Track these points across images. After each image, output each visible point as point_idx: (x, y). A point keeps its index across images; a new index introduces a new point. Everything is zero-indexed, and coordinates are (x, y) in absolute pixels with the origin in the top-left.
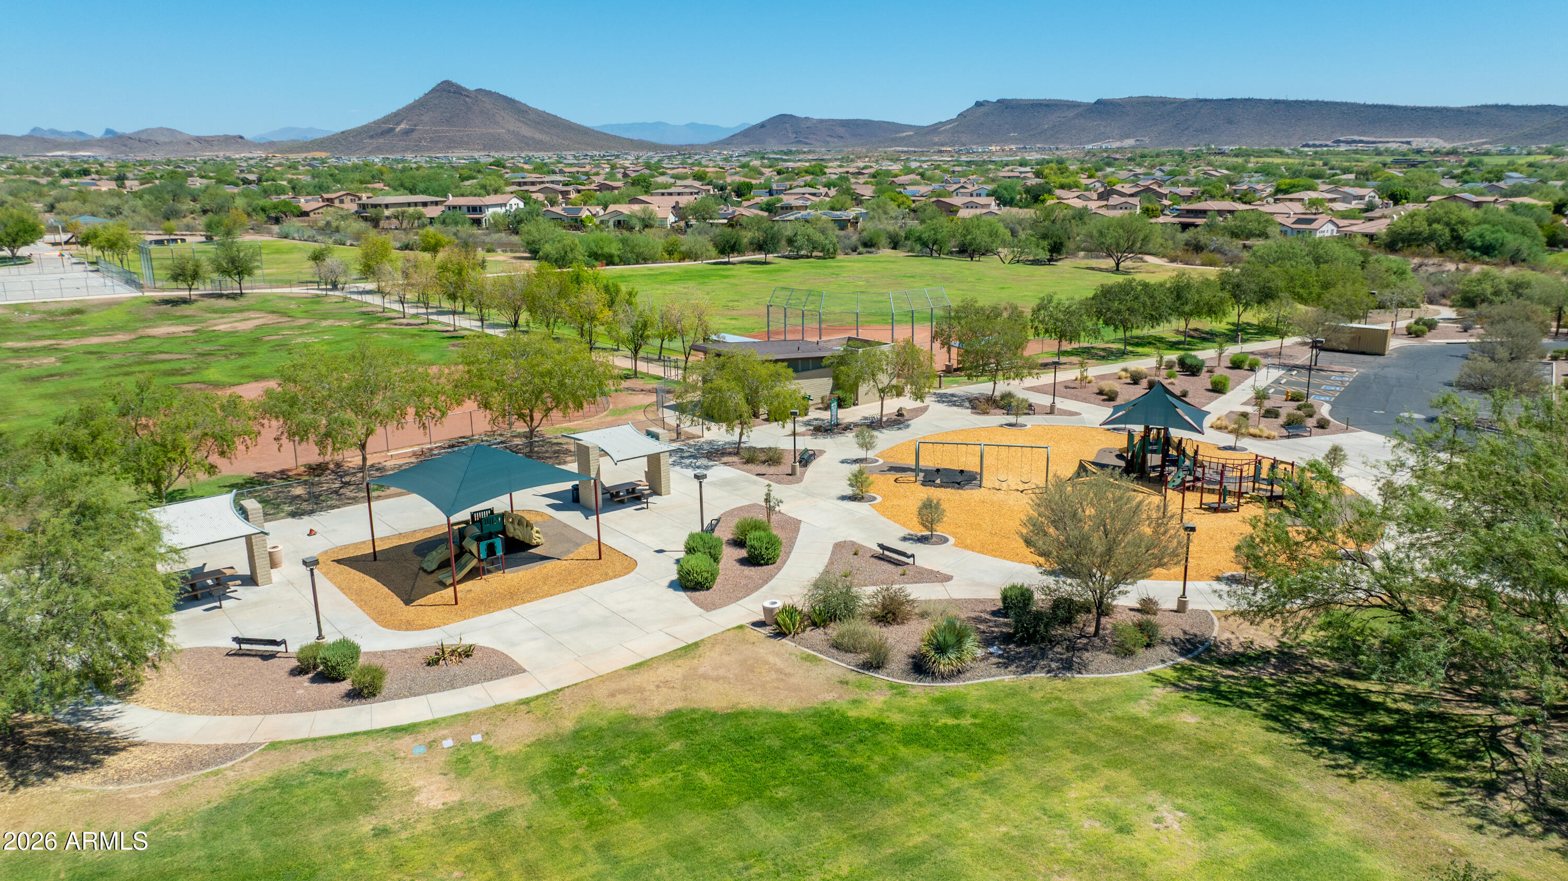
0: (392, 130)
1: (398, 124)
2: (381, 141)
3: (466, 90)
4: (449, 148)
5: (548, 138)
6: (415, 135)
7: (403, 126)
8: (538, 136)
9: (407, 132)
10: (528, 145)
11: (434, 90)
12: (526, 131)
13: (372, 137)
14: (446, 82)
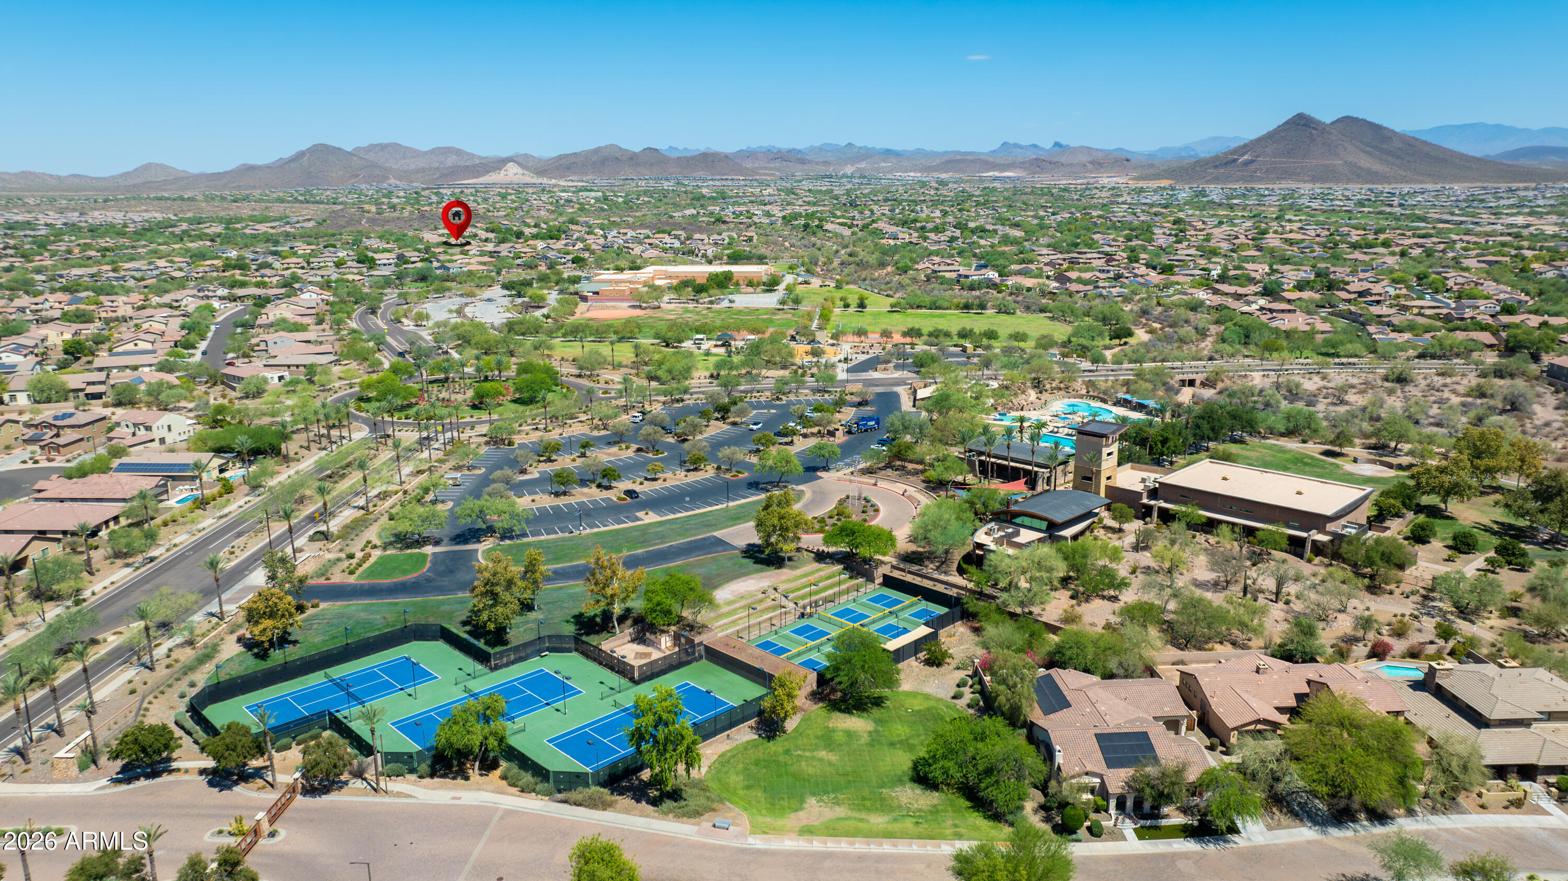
0: (1235, 160)
1: (1243, 155)
2: (1222, 170)
3: (1318, 123)
4: (1279, 179)
5: (1387, 169)
6: (1253, 167)
7: (1246, 157)
8: (1377, 167)
9: (1247, 163)
10: (1358, 176)
11: (1287, 123)
12: (1366, 162)
13: (1216, 167)
14: (1300, 116)
